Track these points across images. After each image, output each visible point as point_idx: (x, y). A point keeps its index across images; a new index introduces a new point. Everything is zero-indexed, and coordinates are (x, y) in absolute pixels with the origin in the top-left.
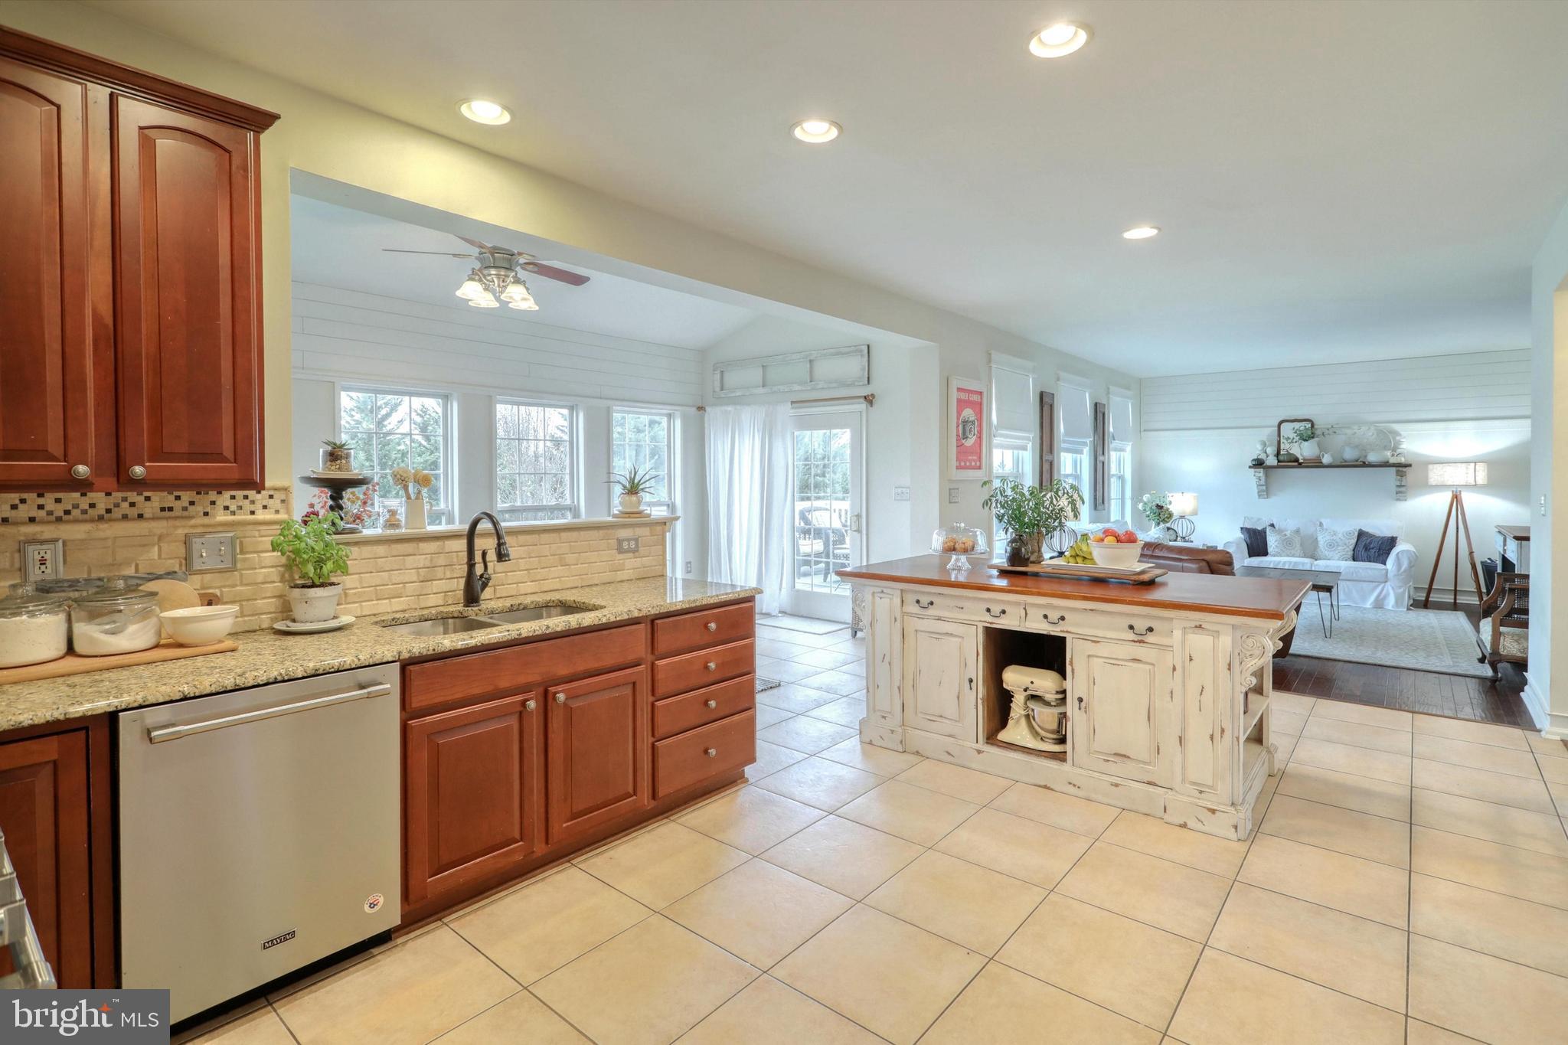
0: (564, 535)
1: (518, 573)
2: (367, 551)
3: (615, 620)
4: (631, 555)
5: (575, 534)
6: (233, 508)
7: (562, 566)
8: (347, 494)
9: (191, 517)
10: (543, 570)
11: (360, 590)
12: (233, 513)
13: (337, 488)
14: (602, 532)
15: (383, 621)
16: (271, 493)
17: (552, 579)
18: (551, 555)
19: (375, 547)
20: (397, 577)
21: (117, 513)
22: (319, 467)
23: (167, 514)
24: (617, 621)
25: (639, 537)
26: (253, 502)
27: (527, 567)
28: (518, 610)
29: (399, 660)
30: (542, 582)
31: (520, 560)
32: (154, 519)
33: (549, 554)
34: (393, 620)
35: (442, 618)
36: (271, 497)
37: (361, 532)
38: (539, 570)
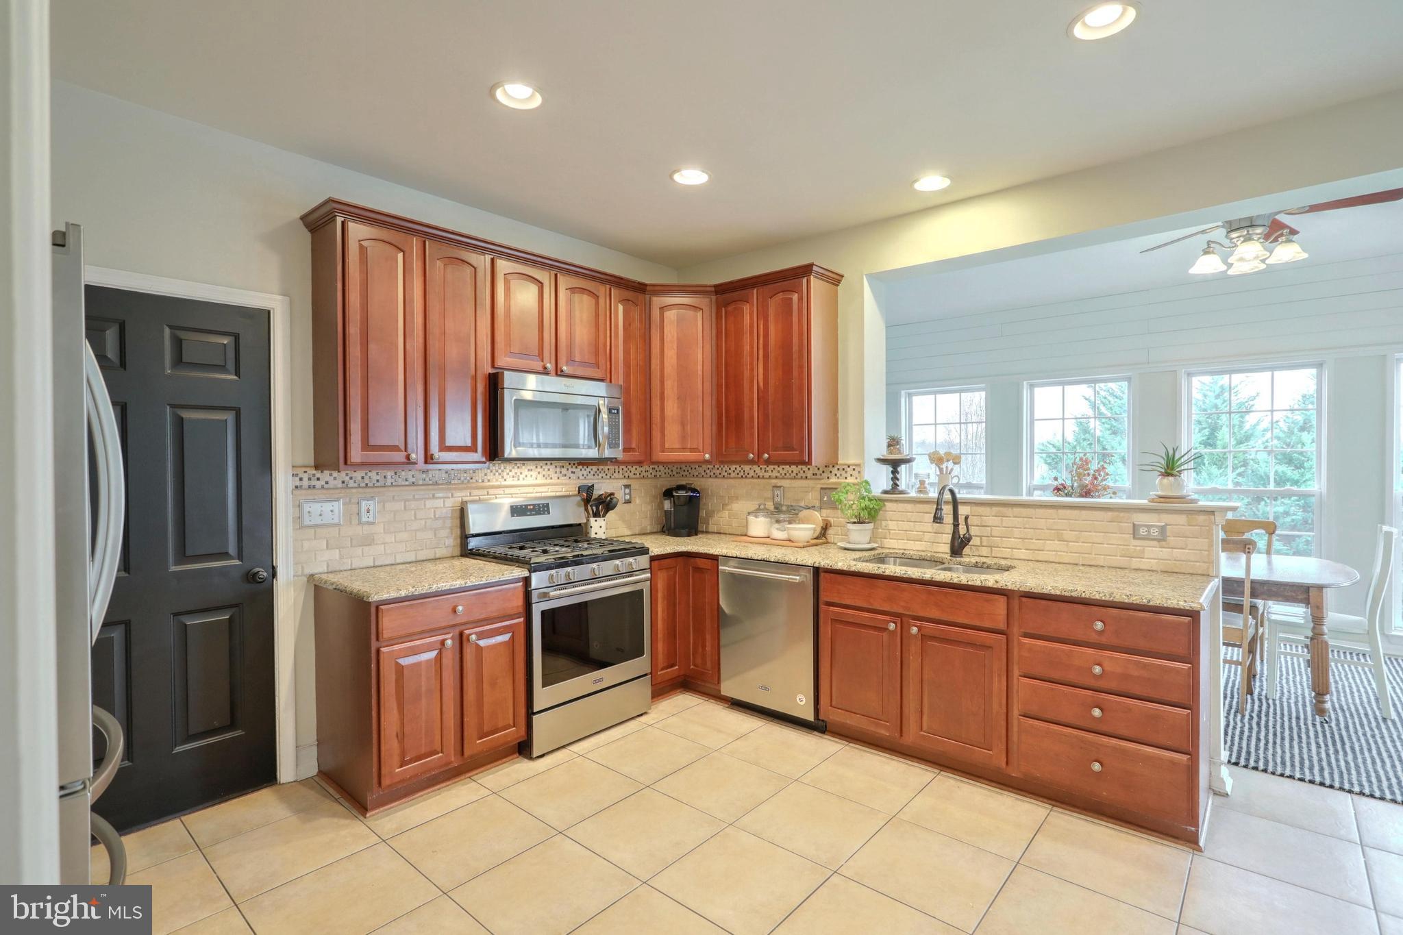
0: (1061, 512)
1: (1013, 540)
2: (901, 506)
3: (966, 583)
4: (1155, 543)
5: (1076, 512)
6: (838, 475)
7: (1058, 541)
8: (903, 469)
9: (822, 479)
10: (1038, 541)
11: (897, 531)
12: (838, 478)
13: (895, 464)
14: (1110, 514)
15: (897, 553)
16: (854, 467)
17: (1047, 551)
18: (1047, 529)
19: (906, 505)
20: (919, 527)
21: (799, 476)
22: (883, 452)
23: (815, 477)
24: (968, 585)
25: (1167, 525)
26: (846, 472)
27: (1022, 536)
28: (982, 567)
29: (813, 567)
30: (1036, 552)
31: (1015, 529)
32: (811, 479)
33: (1045, 528)
34: (903, 554)
35: (934, 561)
36: (854, 469)
37: (908, 493)
38: (1034, 541)
